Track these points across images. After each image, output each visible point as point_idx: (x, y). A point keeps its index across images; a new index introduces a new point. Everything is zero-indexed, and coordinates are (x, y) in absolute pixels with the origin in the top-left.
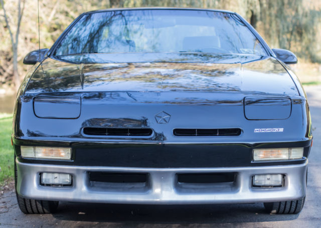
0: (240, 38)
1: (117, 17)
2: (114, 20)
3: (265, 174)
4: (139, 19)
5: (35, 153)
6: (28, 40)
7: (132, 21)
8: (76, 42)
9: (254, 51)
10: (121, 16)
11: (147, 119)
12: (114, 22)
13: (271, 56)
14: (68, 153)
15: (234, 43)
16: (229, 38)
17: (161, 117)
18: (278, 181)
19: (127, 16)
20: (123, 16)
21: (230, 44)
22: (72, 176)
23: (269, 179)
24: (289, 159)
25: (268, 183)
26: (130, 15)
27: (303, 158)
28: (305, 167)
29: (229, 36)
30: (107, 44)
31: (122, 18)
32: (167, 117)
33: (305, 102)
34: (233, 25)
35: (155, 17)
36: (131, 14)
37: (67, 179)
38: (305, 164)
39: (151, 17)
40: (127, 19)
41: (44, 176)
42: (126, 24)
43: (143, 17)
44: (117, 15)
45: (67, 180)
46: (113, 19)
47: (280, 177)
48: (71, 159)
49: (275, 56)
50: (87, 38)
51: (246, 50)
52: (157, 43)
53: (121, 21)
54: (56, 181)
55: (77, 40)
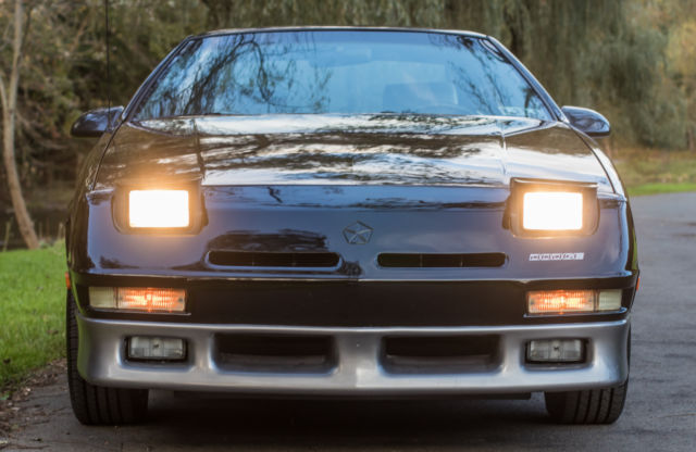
0: (496, 87)
1: (246, 47)
2: (238, 55)
3: (550, 340)
4: (286, 50)
5: (117, 299)
6: (26, 96)
7: (273, 54)
8: (169, 101)
9: (526, 112)
10: (252, 45)
11: (324, 238)
12: (238, 58)
13: (559, 120)
14: (180, 300)
15: (484, 97)
16: (473, 87)
17: (354, 232)
18: (575, 353)
19: (264, 44)
20: (256, 45)
21: (476, 99)
22: (187, 343)
23: (556, 349)
24: (594, 311)
25: (555, 355)
26: (269, 43)
27: (620, 309)
28: (625, 326)
29: (473, 83)
30: (225, 104)
31: (253, 49)
32: (367, 233)
33: (625, 205)
34: (480, 59)
35: (320, 45)
36: (271, 40)
37: (177, 348)
38: (624, 321)
39: (311, 46)
40: (263, 52)
41: (135, 344)
42: (262, 61)
43: (295, 46)
44: (245, 43)
45: (178, 352)
46: (237, 51)
47: (577, 346)
48: (186, 310)
49: (567, 121)
50: (190, 91)
51: (509, 109)
52: (323, 98)
53: (252, 54)
54: (157, 353)
55: (170, 97)
